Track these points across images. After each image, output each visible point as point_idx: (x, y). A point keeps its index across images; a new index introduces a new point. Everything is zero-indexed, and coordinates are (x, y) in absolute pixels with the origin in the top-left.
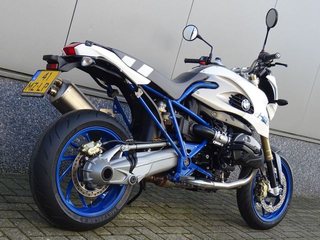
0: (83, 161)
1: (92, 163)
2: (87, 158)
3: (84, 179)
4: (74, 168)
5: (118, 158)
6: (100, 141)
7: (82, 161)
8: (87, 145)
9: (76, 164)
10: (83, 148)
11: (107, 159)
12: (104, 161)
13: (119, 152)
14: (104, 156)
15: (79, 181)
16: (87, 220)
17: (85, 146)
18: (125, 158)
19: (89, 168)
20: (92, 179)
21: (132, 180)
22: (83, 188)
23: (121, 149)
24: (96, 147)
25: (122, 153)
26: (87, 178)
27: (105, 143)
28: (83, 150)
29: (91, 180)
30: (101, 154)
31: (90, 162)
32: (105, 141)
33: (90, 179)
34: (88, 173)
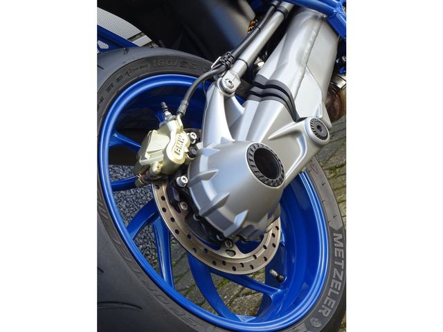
0: (181, 197)
1: (207, 177)
2: (183, 180)
3: (226, 233)
4: (177, 232)
5: (240, 118)
6: (167, 113)
7: (177, 198)
8: (148, 150)
9: (173, 220)
10: (148, 167)
11: (223, 139)
12: (224, 148)
13: (227, 101)
14: (209, 140)
15: (217, 248)
16: (320, 317)
17: (147, 155)
18: (252, 104)
19: (211, 194)
20: (244, 214)
21: (318, 131)
22: (240, 255)
23: (226, 91)
24: (173, 134)
25: (234, 99)
26: (230, 223)
27: (183, 108)
28: (155, 169)
29: (247, 219)
30: (198, 140)
31: (199, 180)
32: (178, 104)
33: (239, 219)
34: (223, 210)
